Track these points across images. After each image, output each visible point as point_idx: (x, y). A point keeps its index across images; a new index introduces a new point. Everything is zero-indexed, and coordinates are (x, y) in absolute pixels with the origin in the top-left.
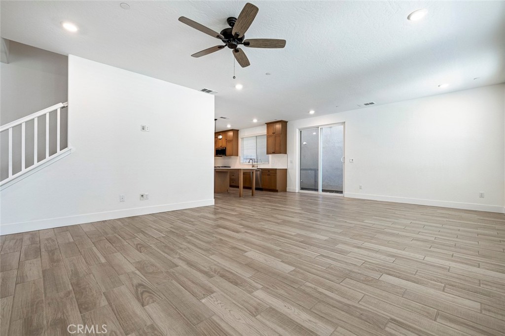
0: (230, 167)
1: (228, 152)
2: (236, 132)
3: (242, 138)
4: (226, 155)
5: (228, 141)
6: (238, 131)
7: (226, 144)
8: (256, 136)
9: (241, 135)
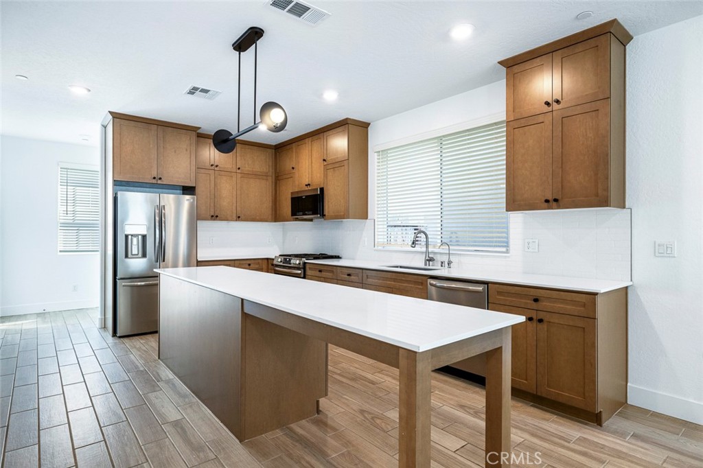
0: (338, 257)
1: (330, 205)
2: (358, 129)
3: (383, 153)
4: (323, 215)
5: (331, 164)
6: (365, 126)
7: (326, 176)
8: (440, 138)
9: (377, 140)
